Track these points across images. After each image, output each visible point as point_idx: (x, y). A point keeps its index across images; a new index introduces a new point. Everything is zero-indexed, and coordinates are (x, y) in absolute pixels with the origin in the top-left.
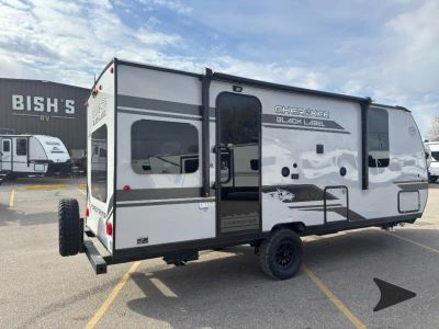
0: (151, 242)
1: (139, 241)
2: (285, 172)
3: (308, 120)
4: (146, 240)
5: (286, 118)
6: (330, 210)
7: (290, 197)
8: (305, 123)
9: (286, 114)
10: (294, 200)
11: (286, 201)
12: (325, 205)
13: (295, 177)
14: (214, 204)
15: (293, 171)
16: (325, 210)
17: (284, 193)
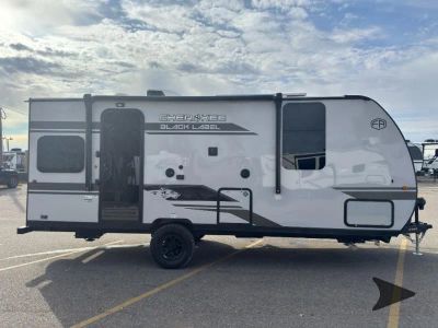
0: (49, 219)
1: (42, 217)
2: (170, 173)
3: (197, 125)
4: (46, 217)
5: (171, 125)
6: (225, 211)
7: (175, 195)
8: (194, 128)
9: (172, 121)
10: (179, 199)
11: (170, 199)
12: (218, 206)
13: (180, 177)
14: (97, 197)
15: (178, 172)
16: (218, 211)
17: (168, 191)
